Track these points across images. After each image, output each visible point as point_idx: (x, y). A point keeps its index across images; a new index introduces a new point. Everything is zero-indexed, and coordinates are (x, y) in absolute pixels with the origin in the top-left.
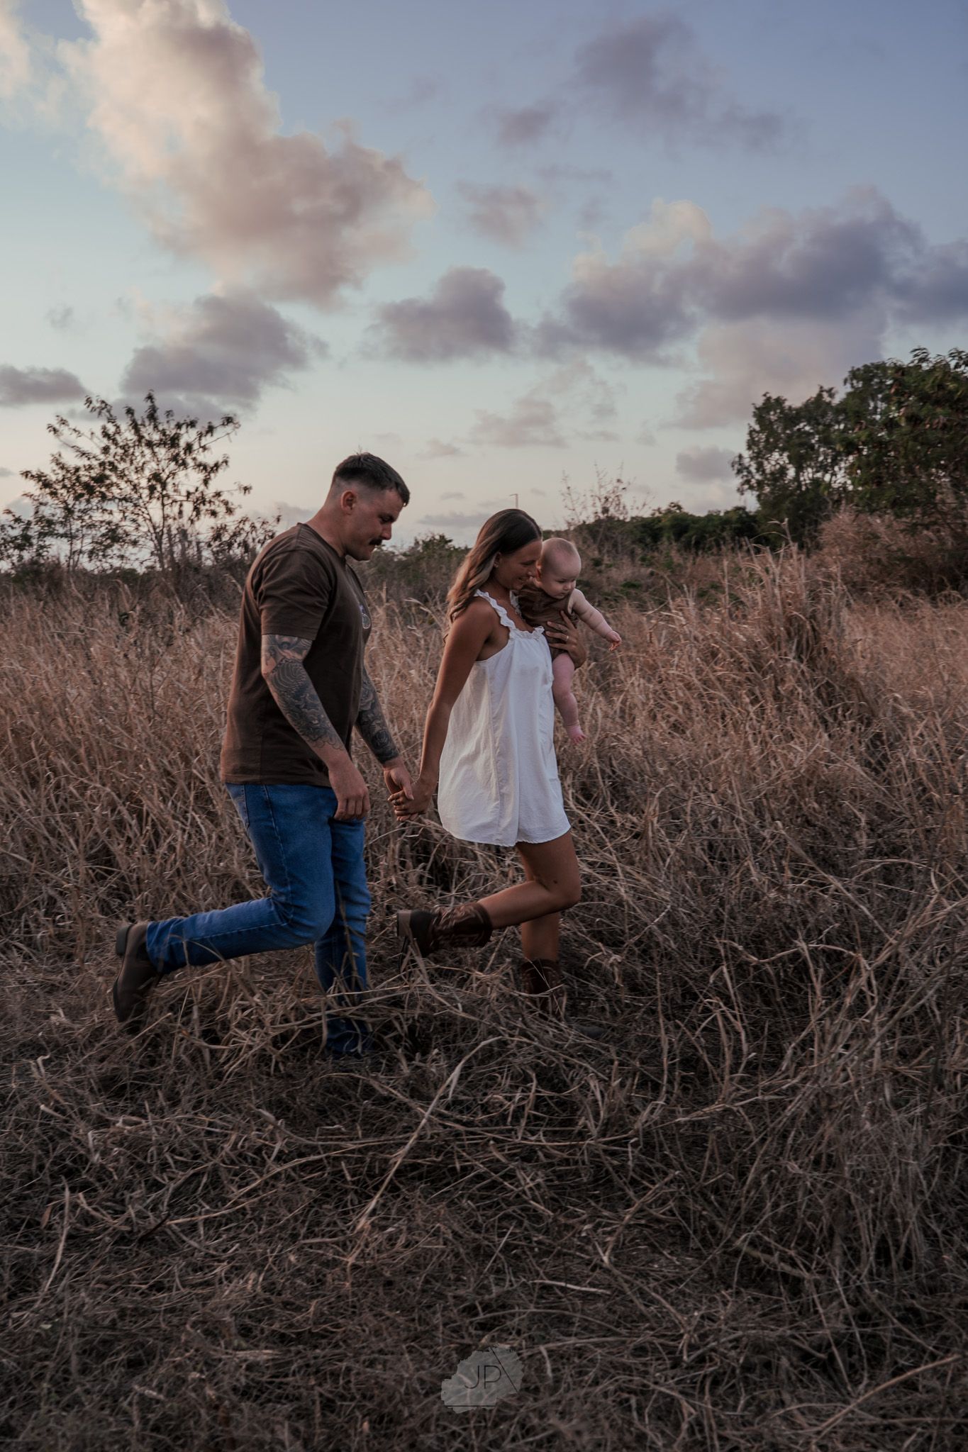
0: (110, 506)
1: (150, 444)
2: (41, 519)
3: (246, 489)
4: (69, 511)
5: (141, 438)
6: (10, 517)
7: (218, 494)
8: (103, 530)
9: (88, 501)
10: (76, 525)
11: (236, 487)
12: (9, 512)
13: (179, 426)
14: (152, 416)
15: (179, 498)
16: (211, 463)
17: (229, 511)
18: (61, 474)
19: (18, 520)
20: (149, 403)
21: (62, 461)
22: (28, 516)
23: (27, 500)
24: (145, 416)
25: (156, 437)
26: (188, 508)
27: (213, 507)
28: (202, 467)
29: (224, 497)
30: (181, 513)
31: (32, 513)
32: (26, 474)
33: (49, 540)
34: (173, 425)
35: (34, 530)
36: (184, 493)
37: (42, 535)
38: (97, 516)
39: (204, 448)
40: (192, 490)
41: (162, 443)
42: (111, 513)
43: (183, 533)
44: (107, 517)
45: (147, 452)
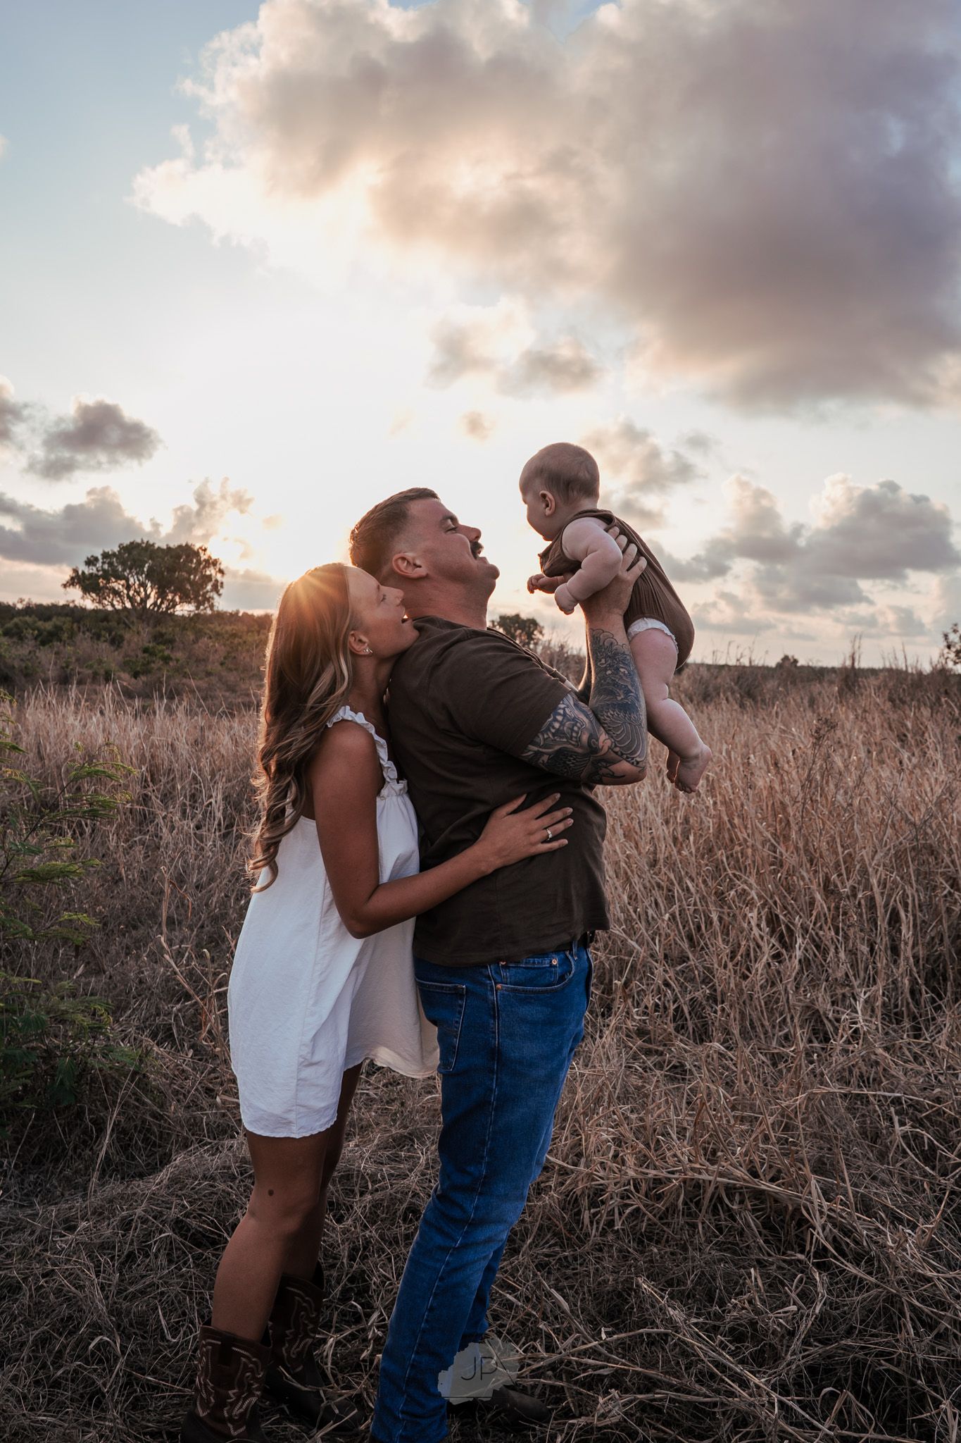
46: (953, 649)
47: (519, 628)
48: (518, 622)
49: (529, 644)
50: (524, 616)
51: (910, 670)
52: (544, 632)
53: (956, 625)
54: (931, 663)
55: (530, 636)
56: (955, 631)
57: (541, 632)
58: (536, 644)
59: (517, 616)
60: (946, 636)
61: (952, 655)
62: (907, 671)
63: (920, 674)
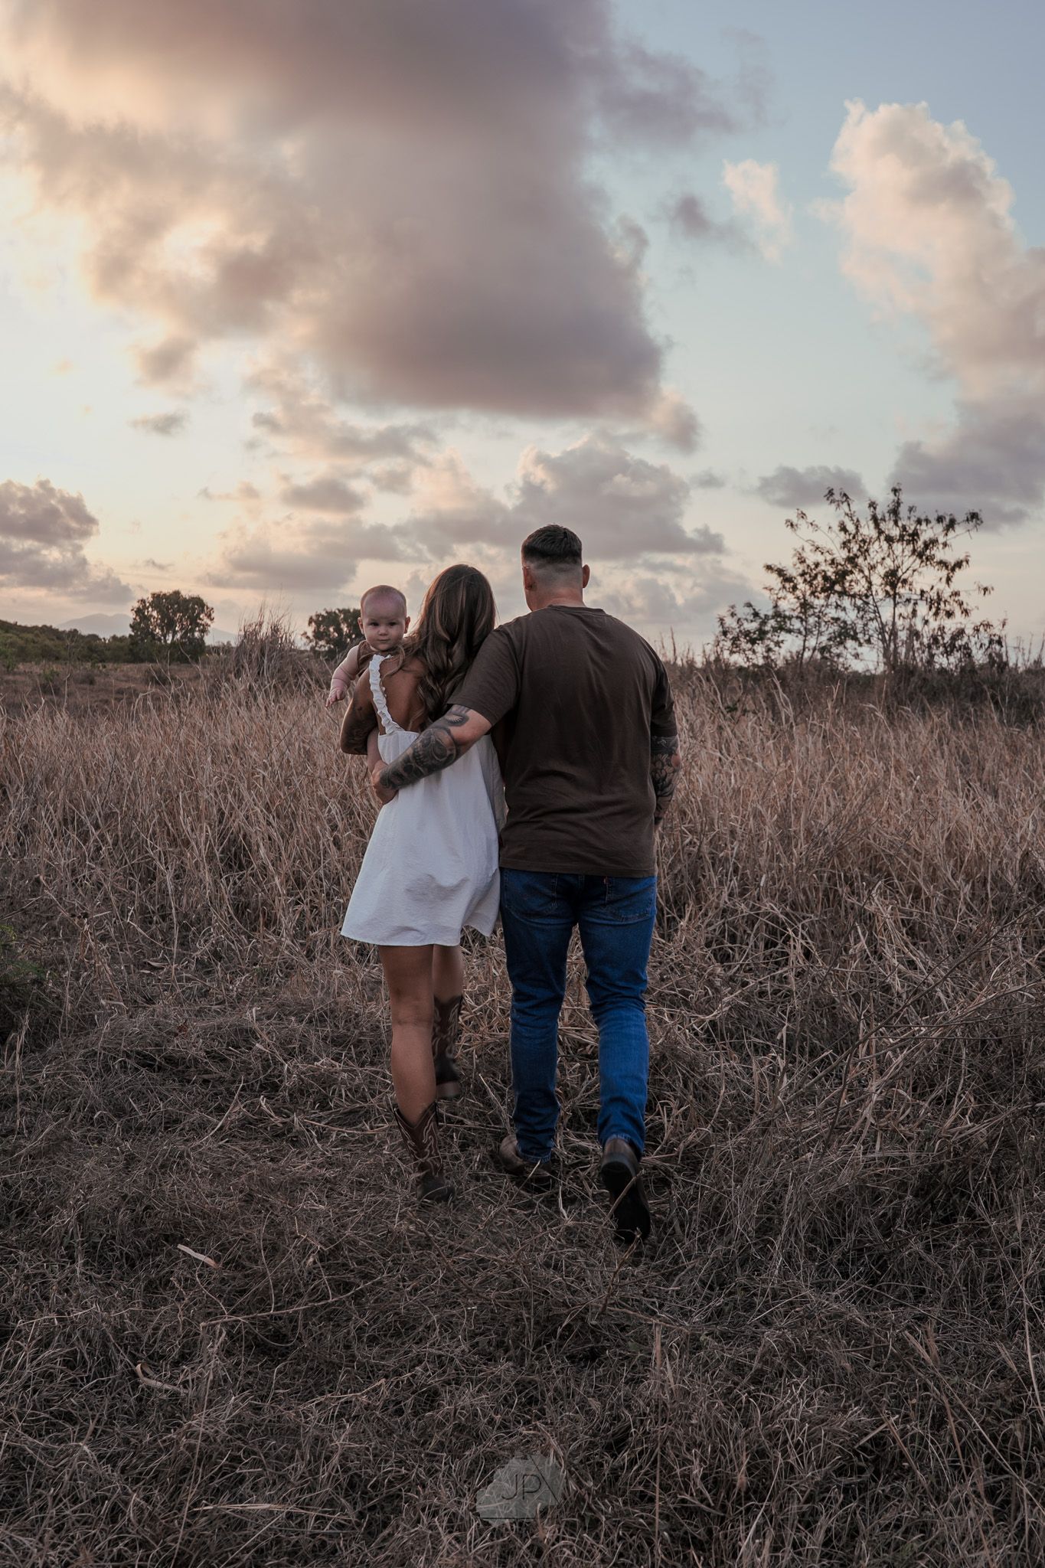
0: (846, 602)
1: (890, 540)
2: (777, 614)
3: (986, 589)
4: (805, 606)
5: (881, 532)
6: (750, 611)
7: (956, 594)
8: (836, 628)
9: (828, 597)
10: (812, 620)
11: (975, 587)
12: (749, 605)
13: (919, 522)
14: (895, 512)
15: (915, 597)
16: (952, 561)
17: (966, 612)
18: (802, 568)
19: (756, 614)
20: (892, 496)
21: (804, 555)
22: (766, 610)
23: (767, 593)
24: (886, 510)
25: (895, 532)
26: (923, 609)
27: (948, 608)
28: (943, 564)
29: (961, 598)
30: (914, 612)
31: (772, 605)
32: (769, 568)
33: (783, 636)
34: (913, 519)
35: (772, 623)
36: (919, 592)
37: (775, 630)
38: (832, 613)
39: (945, 545)
40: (927, 588)
41: (901, 538)
42: (844, 609)
43: (914, 634)
44: (841, 615)
45: (885, 545)
46: (730, 636)
47: (179, 611)
48: (177, 603)
49: (192, 631)
50: (186, 593)
51: (679, 662)
52: (213, 615)
53: (733, 607)
54: (705, 655)
55: (194, 621)
56: (733, 615)
57: (209, 616)
58: (203, 631)
59: (177, 593)
60: (722, 620)
61: (728, 644)
62: (675, 663)
63: (691, 664)
